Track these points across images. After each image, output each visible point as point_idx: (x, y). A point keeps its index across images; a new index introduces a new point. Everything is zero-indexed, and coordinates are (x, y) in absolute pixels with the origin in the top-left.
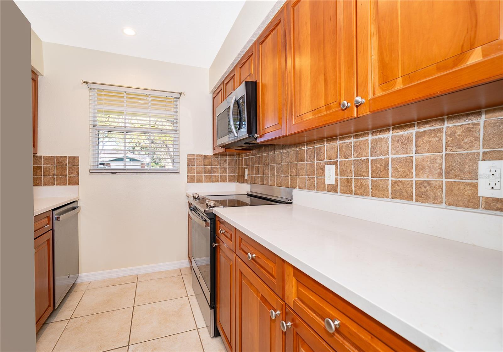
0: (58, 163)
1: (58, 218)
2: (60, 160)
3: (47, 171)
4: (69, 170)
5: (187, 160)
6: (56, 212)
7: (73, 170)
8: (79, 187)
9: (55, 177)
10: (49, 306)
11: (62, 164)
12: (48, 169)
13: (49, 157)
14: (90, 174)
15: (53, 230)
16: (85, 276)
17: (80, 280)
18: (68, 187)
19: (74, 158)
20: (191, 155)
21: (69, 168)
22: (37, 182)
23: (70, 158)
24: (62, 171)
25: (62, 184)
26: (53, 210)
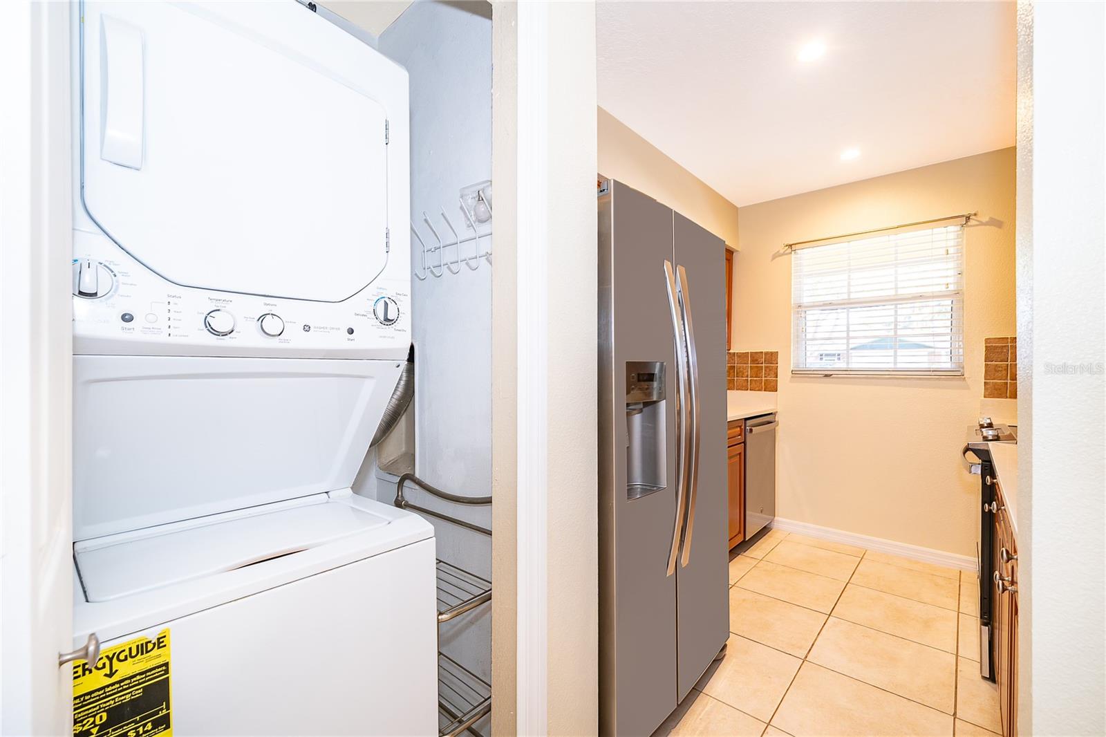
0: (754, 361)
1: (751, 430)
2: (755, 357)
3: (740, 372)
4: (765, 370)
5: (984, 350)
6: (749, 422)
7: (770, 370)
8: (777, 395)
9: (749, 379)
10: (740, 532)
11: (757, 362)
12: (741, 369)
13: (743, 353)
14: (792, 377)
15: (745, 442)
16: (783, 523)
17: (775, 525)
18: (763, 393)
19: (772, 353)
20: (997, 340)
21: (766, 367)
22: (731, 386)
23: (766, 353)
24: (757, 371)
25: (757, 389)
26: (746, 419)
